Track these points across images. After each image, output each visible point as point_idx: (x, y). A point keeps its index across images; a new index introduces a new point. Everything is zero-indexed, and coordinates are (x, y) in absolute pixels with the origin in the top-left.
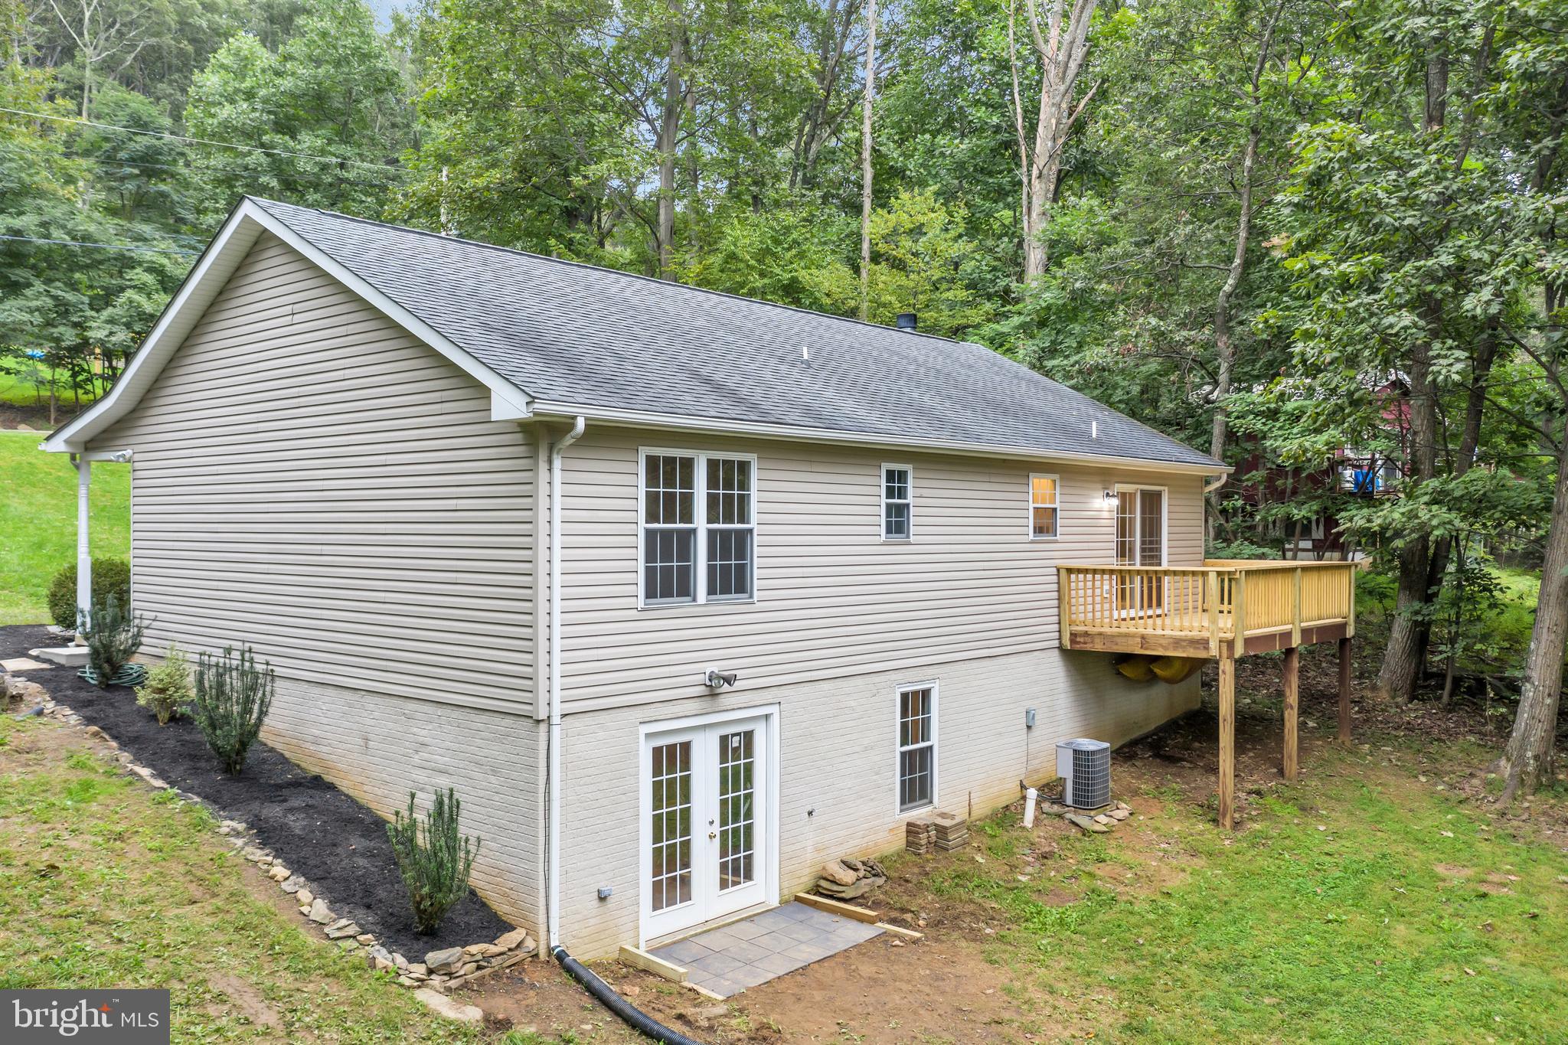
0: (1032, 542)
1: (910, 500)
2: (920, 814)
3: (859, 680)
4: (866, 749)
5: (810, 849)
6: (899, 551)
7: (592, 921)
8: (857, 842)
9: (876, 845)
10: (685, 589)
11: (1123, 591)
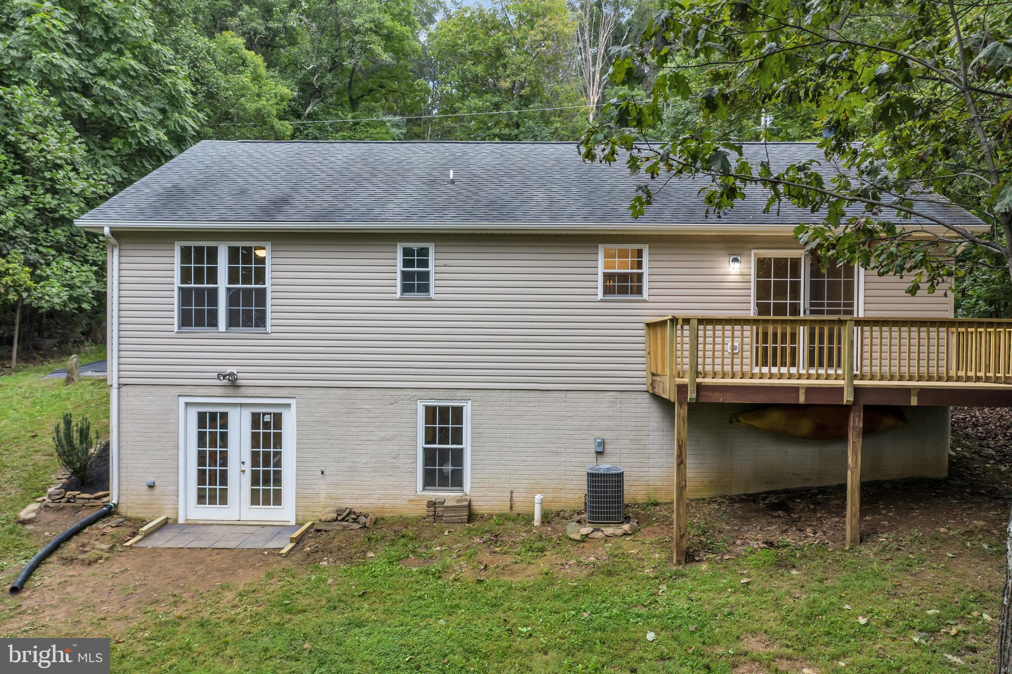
0: (602, 301)
1: (431, 268)
2: (448, 496)
3: (374, 392)
4: (382, 439)
5: (323, 495)
6: (415, 304)
7: (144, 497)
8: (372, 501)
9: (393, 507)
10: (213, 323)
11: (765, 350)
